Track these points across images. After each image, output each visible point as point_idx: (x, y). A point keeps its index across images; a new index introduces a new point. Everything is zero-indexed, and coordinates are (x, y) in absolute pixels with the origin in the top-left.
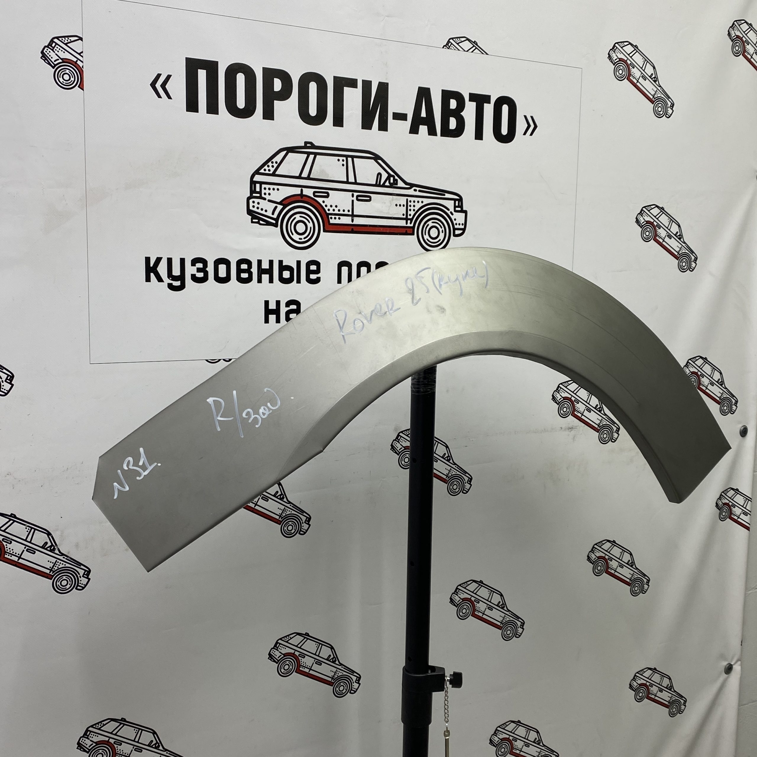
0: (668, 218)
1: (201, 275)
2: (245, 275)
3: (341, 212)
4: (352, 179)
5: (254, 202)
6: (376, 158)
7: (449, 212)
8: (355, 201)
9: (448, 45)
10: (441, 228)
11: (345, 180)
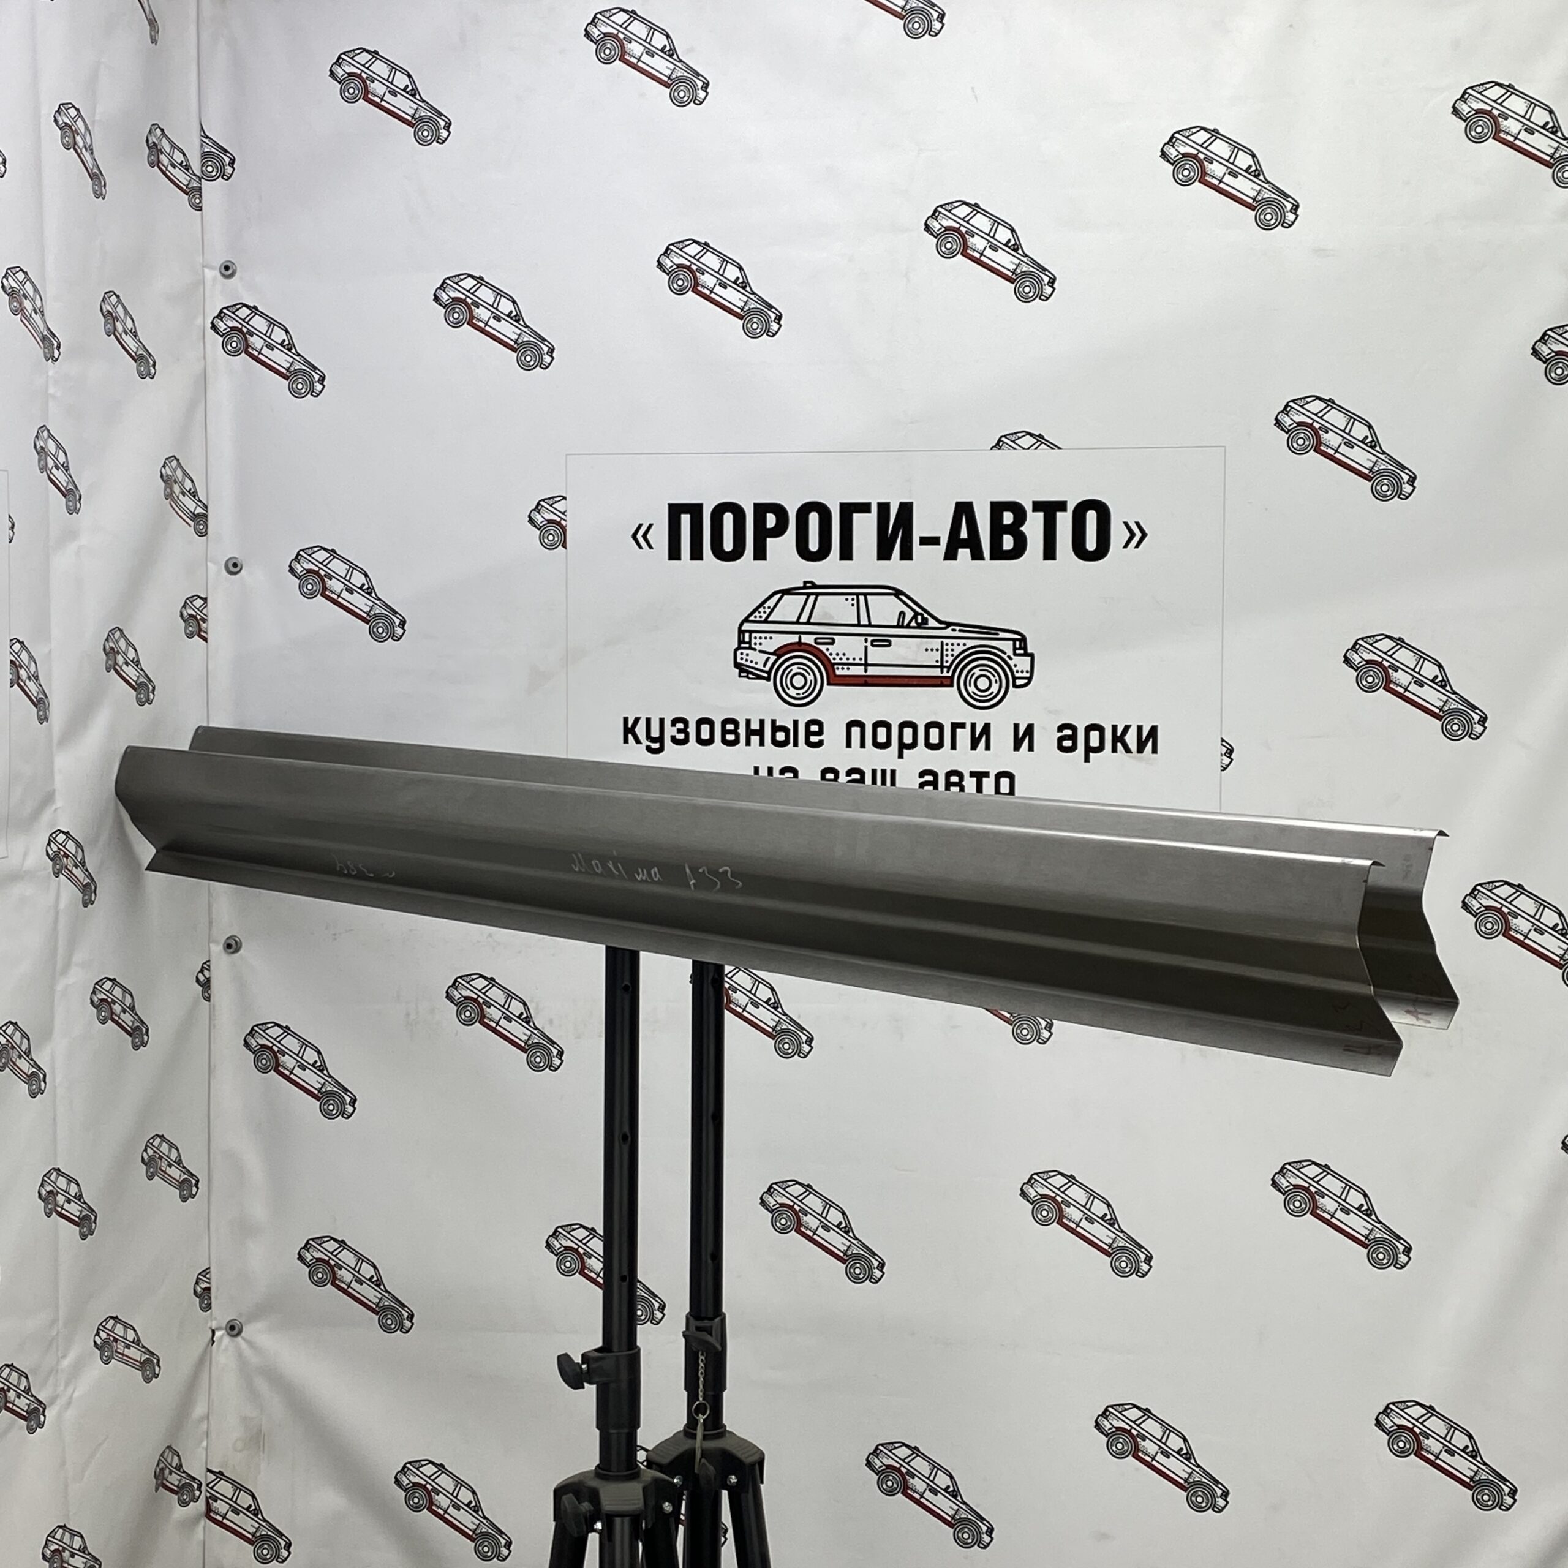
0: (1413, 654)
1: (681, 736)
2: (730, 737)
3: (851, 661)
4: (864, 621)
5: (742, 654)
6: (898, 593)
7: (1005, 657)
8: (870, 648)
9: (998, 445)
10: (994, 676)
11: (856, 622)
